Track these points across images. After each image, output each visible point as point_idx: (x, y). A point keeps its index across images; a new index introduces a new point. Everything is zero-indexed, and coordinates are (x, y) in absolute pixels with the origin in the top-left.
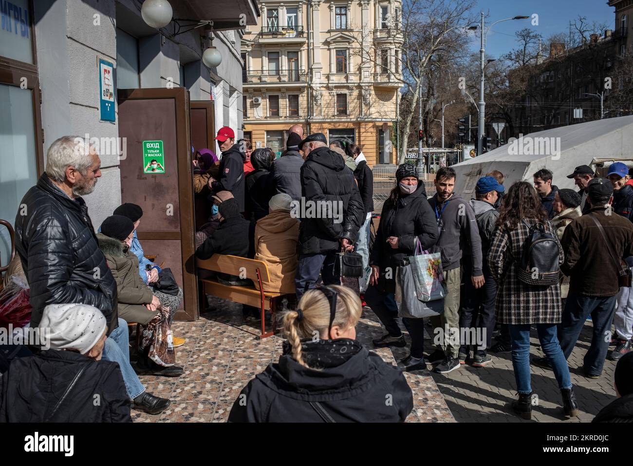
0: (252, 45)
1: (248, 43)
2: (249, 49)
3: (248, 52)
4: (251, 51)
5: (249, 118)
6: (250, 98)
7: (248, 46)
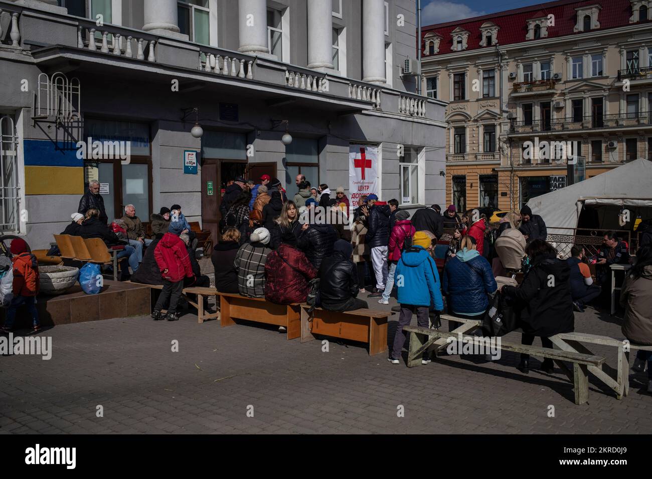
0: (609, 89)
1: (604, 87)
2: (606, 94)
3: (605, 96)
4: (609, 95)
5: (604, 162)
6: (606, 142)
7: (604, 90)
